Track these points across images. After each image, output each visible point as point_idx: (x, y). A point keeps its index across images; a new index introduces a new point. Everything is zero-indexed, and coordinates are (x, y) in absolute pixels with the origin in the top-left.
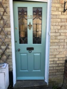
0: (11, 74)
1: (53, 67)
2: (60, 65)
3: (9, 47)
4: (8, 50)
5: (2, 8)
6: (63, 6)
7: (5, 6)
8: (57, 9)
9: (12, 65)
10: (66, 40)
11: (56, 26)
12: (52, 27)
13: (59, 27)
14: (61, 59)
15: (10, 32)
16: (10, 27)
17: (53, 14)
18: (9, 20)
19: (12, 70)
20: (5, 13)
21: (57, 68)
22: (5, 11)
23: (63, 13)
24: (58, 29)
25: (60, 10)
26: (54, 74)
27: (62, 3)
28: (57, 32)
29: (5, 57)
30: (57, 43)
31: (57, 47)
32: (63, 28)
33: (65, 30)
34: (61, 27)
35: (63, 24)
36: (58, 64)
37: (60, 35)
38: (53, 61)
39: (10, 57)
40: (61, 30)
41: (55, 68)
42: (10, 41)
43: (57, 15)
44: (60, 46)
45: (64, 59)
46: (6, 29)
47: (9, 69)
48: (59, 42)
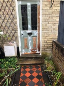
0: (18, 48)
1: (44, 45)
2: (49, 44)
3: (17, 32)
4: (16, 34)
5: (12, 8)
6: (50, 3)
7: (13, 6)
8: (46, 6)
9: (19, 43)
10: (52, 27)
11: (45, 17)
12: (43, 18)
13: (48, 18)
14: (50, 40)
15: (17, 22)
16: (16, 19)
17: (43, 9)
18: (16, 15)
19: (19, 46)
20: (13, 10)
21: (47, 46)
22: (13, 9)
23: (50, 8)
24: (47, 19)
25: (48, 6)
26: (45, 49)
27: (49, 1)
28: (46, 21)
29: (14, 38)
30: (47, 28)
31: (47, 32)
32: (51, 18)
33: (52, 20)
34: (49, 17)
35: (51, 15)
36: (48, 43)
37: (49, 23)
38: (45, 41)
39: (17, 38)
40: (49, 20)
41: (45, 46)
42: (17, 28)
43: (46, 10)
44: (49, 31)
45: (52, 40)
46: (14, 21)
47: (17, 45)
48: (48, 28)
